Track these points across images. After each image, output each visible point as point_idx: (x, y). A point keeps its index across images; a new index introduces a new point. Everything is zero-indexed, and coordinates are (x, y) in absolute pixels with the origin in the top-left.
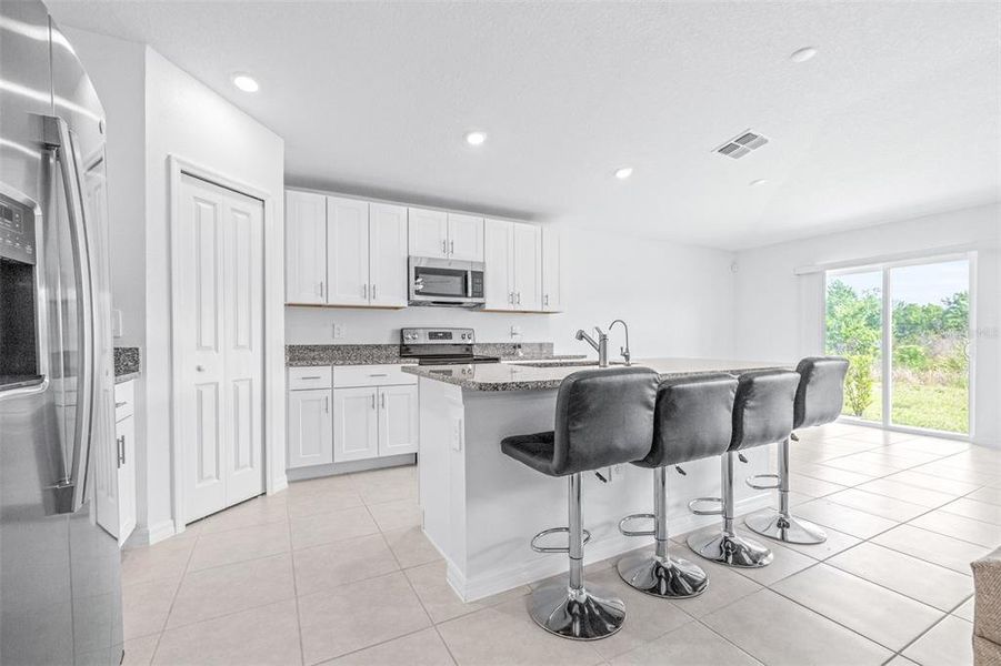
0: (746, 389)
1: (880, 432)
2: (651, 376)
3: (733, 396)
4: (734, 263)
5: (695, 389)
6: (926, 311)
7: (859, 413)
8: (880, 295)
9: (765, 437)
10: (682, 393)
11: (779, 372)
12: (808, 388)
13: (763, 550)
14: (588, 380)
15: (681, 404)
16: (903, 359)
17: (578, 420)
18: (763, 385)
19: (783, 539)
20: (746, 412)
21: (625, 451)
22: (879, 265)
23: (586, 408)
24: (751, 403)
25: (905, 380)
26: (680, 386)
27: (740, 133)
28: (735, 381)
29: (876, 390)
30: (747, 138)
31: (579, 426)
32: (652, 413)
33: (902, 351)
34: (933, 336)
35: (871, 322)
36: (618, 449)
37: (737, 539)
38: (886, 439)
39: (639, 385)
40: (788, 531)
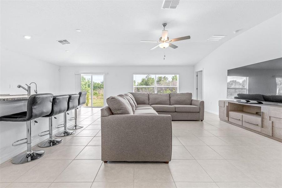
0: (70, 98)
1: (91, 108)
2: (52, 95)
3: (68, 99)
4: (59, 69)
5: (61, 98)
6: (98, 84)
7: (87, 106)
8: (91, 80)
9: (73, 108)
10: (58, 99)
11: (76, 94)
12: (81, 98)
13: (72, 132)
14: (38, 96)
15: (57, 101)
16: (94, 94)
17: (35, 106)
18: (73, 97)
19: (76, 129)
20: (70, 103)
21: (46, 112)
22: (91, 74)
23: (37, 103)
24: (71, 101)
25: (95, 99)
26: (58, 97)
27: (64, 39)
28: (68, 96)
29: (90, 101)
30: (65, 41)
31: (35, 107)
32: (51, 103)
33: (94, 93)
34: (99, 90)
35: (89, 86)
36: (44, 112)
37: (67, 131)
38: (92, 109)
39: (49, 97)
40: (77, 127)
